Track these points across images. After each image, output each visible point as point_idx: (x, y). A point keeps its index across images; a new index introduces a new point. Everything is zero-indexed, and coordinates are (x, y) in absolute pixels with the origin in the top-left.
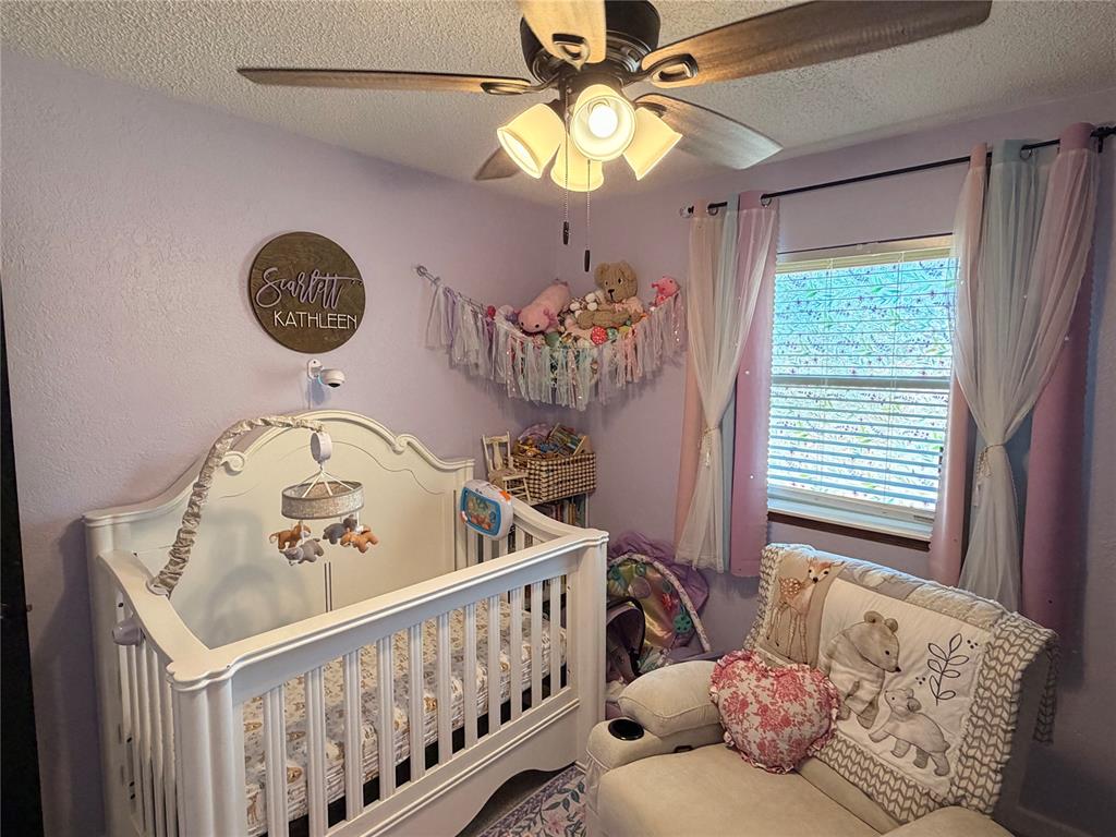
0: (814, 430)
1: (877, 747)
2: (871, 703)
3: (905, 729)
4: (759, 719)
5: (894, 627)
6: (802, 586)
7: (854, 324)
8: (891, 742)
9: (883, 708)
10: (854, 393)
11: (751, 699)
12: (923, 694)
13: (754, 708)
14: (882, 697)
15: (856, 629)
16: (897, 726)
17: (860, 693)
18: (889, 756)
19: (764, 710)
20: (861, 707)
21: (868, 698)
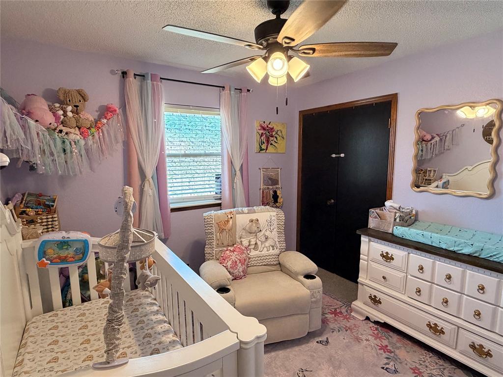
0: (175, 174)
1: (263, 252)
2: (256, 244)
3: (267, 244)
4: (240, 264)
5: (258, 220)
6: (228, 221)
7: (183, 134)
8: (265, 249)
9: (259, 243)
10: (188, 159)
11: (237, 260)
12: (268, 233)
13: (238, 262)
14: (257, 241)
15: (248, 226)
16: (265, 245)
17: (251, 243)
18: (267, 252)
19: (240, 260)
20: (253, 246)
21: (255, 243)
